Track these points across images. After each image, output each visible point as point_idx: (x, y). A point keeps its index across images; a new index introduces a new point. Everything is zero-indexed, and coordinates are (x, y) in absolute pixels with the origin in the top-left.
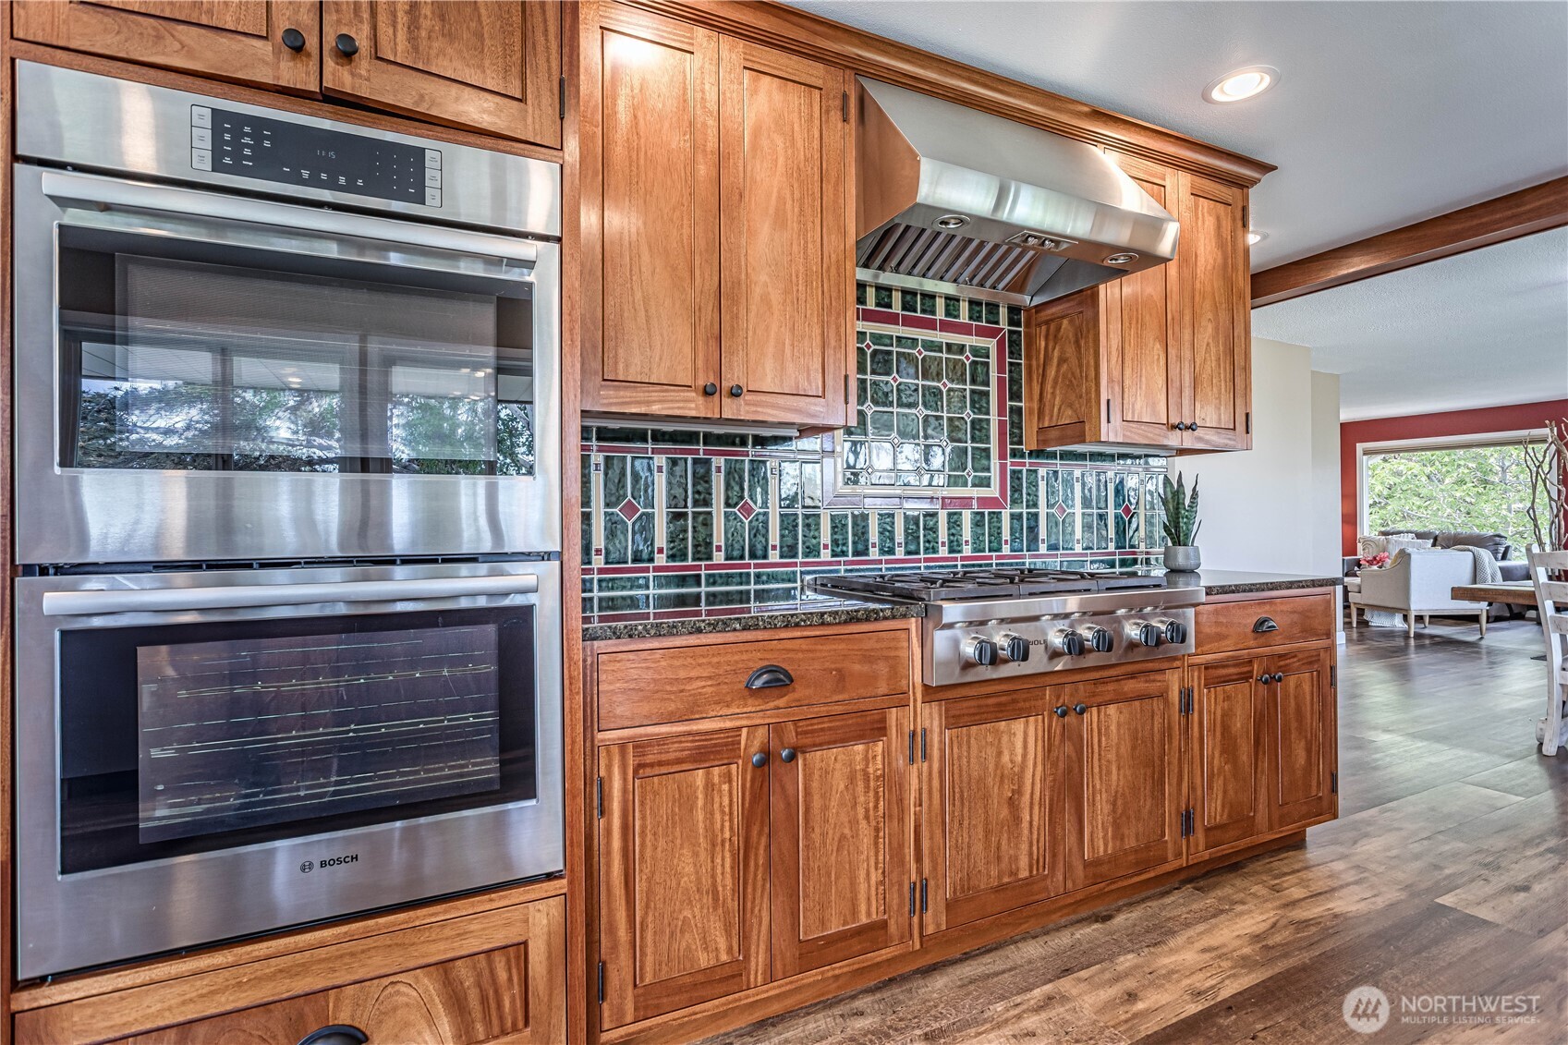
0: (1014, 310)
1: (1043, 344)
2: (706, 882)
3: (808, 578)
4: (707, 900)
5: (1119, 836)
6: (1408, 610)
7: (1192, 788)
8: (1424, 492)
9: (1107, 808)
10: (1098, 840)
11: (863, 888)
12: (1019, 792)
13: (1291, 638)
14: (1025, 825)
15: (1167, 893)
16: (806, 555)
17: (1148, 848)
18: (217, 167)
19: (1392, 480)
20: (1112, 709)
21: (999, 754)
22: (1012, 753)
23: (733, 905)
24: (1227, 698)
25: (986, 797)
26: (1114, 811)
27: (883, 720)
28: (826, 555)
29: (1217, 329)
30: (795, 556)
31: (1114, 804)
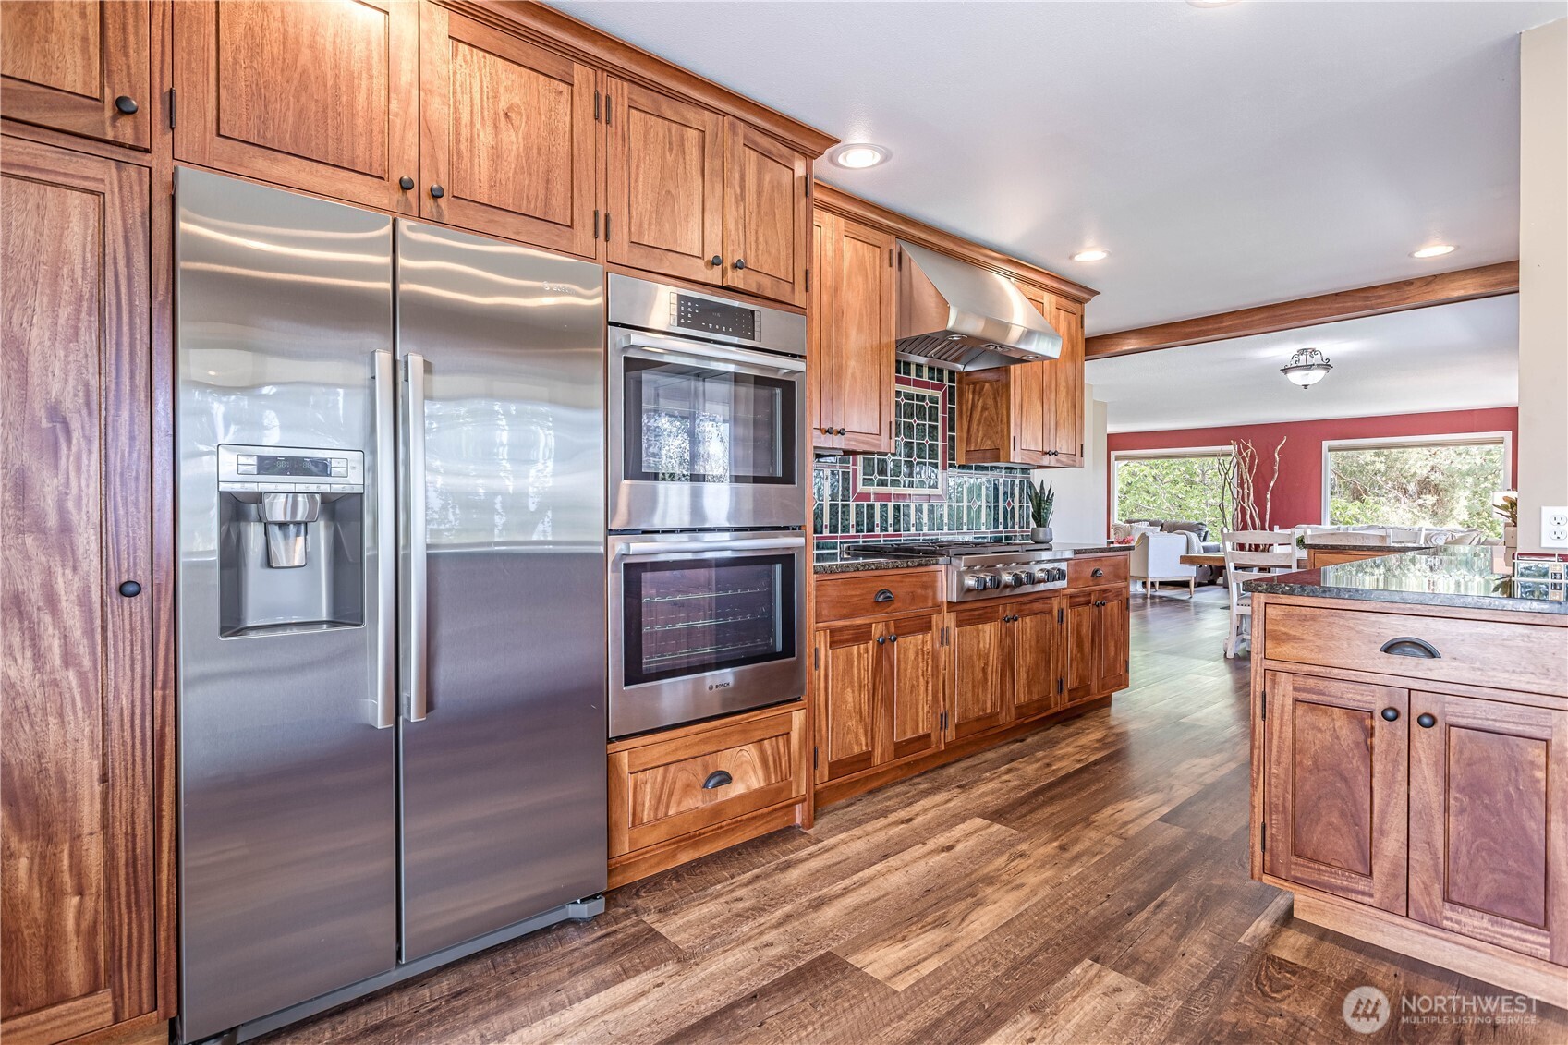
0: (952, 373)
1: (971, 396)
2: (857, 709)
3: (845, 545)
4: (858, 717)
5: (1030, 692)
6: (1146, 578)
7: (1063, 666)
8: (1152, 489)
9: (1025, 676)
10: (1021, 695)
11: (921, 714)
12: (986, 664)
13: (1109, 581)
14: (989, 683)
15: (1049, 729)
16: (842, 532)
17: (1042, 700)
18: (680, 324)
19: (1131, 479)
20: (1028, 619)
21: (979, 642)
22: (985, 643)
23: (869, 720)
24: (1080, 615)
25: (973, 667)
26: (1028, 677)
27: (930, 621)
28: (852, 531)
29: (1067, 393)
30: (837, 532)
31: (1028, 674)
